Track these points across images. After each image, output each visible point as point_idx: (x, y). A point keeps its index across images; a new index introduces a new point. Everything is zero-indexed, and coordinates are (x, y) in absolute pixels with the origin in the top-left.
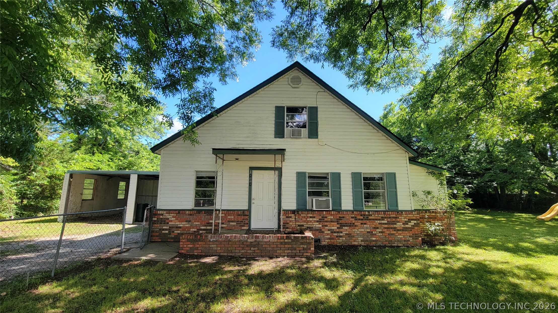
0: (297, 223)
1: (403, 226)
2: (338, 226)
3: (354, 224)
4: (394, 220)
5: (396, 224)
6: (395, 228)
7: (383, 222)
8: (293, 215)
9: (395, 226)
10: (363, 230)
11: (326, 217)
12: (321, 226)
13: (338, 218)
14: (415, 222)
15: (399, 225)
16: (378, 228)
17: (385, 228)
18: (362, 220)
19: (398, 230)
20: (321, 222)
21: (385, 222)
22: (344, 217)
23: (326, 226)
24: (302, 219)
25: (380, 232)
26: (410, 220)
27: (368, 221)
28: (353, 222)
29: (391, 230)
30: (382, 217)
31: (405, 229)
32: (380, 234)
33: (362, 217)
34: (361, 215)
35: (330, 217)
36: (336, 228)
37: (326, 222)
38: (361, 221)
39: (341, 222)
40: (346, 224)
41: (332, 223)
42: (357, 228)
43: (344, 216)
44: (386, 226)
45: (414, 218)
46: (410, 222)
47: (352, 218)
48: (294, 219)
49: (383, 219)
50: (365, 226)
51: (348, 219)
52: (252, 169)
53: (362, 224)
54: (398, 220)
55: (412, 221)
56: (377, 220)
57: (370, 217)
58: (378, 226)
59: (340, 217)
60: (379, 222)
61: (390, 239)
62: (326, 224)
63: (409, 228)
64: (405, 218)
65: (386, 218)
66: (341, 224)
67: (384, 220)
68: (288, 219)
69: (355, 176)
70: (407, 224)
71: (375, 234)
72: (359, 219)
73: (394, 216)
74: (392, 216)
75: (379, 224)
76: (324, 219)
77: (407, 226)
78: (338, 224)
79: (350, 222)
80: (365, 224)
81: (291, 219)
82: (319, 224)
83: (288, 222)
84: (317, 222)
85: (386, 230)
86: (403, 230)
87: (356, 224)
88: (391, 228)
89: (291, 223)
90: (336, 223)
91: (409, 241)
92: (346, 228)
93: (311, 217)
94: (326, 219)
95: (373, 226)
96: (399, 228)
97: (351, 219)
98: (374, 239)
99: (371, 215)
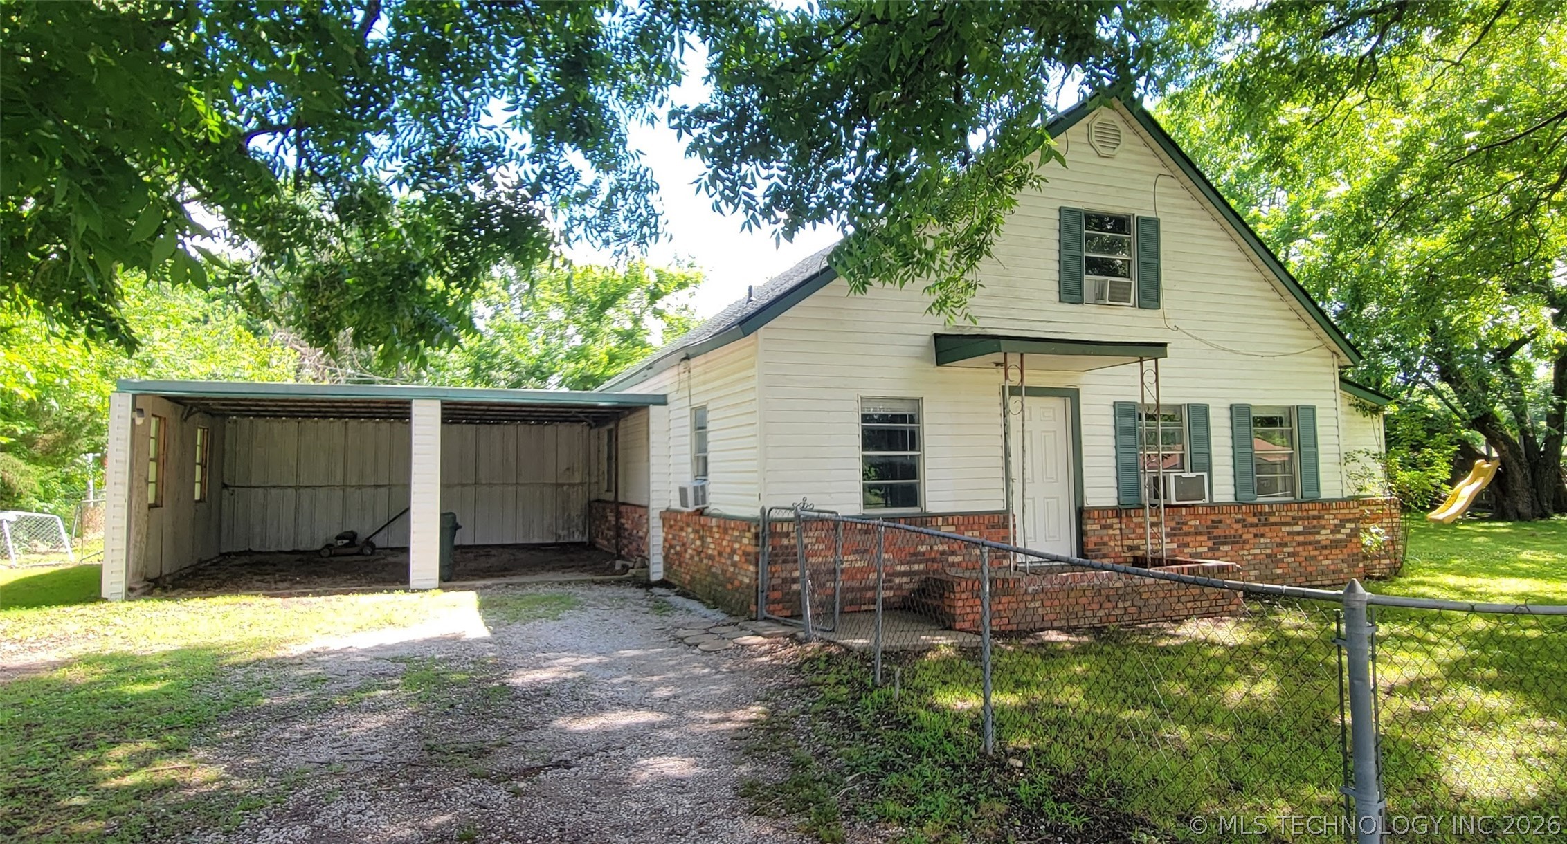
0: (1126, 543)
1: (1331, 537)
2: (1210, 544)
3: (1241, 536)
4: (1315, 522)
5: (1318, 533)
6: (1318, 542)
7: (1295, 529)
8: (1116, 520)
9: (1318, 537)
10: (1258, 551)
11: (1185, 523)
12: (1175, 546)
13: (1209, 523)
14: (1353, 526)
15: (1325, 535)
16: (1286, 545)
17: (1299, 544)
18: (1257, 525)
19: (1325, 547)
20: (1175, 535)
21: (1299, 528)
22: (1220, 521)
23: (1187, 545)
24: (1134, 532)
25: (1290, 555)
26: (1344, 521)
27: (1267, 529)
28: (1240, 532)
29: (1310, 548)
30: (1293, 518)
31: (1335, 545)
32: (1290, 559)
33: (1255, 520)
34: (1255, 515)
35: (1192, 523)
36: (1205, 549)
37: (1187, 534)
38: (1254, 530)
39: (1216, 533)
40: (1226, 537)
41: (1199, 538)
42: (1247, 547)
43: (1221, 517)
44: (1301, 538)
45: (1351, 516)
46: (1344, 527)
47: (1237, 521)
48: (1118, 532)
49: (1295, 521)
50: (1262, 540)
51: (1230, 525)
53: (1256, 536)
54: (1323, 522)
55: (1348, 525)
56: (1284, 524)
57: (1273, 519)
58: (1287, 539)
59: (1213, 521)
60: (1287, 529)
61: (1309, 569)
62: (1187, 539)
63: (1341, 541)
64: (1335, 517)
65: (1302, 518)
66: (1215, 538)
67: (1297, 524)
68: (1104, 532)
69: (1238, 412)
70: (1339, 532)
71: (1282, 560)
72: (1252, 525)
73: (1315, 513)
74: (1311, 513)
75: (1289, 533)
76: (1180, 529)
77: (1339, 536)
78: (1209, 539)
79: (1233, 532)
80: (1263, 536)
81: (1111, 532)
82: (1172, 542)
83: (1106, 539)
84: (1167, 535)
85: (1301, 549)
86: (1331, 548)
87: (1245, 537)
88: (1310, 543)
89: (1112, 543)
90: (1205, 538)
91: (1342, 571)
92: (1226, 548)
93: (1153, 524)
94: (1185, 528)
95: (1278, 540)
96: (1324, 543)
97: (1236, 526)
98: (1279, 571)
99: (1272, 514)
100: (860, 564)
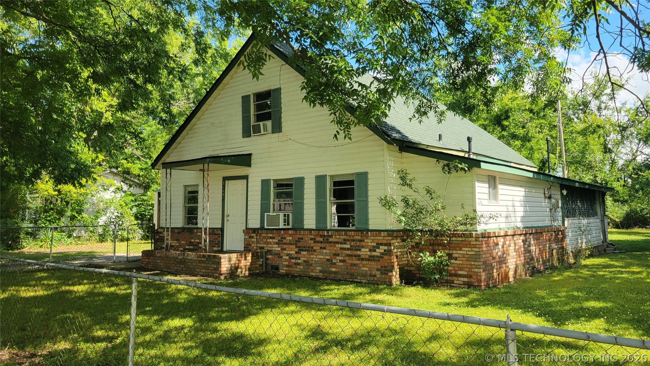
0: (258, 245)
1: (369, 253)
2: (297, 250)
3: (312, 247)
4: (358, 243)
5: (360, 250)
6: (359, 256)
7: (344, 246)
8: (254, 235)
9: (359, 253)
10: (322, 257)
11: (285, 238)
12: (279, 249)
13: (297, 239)
14: (386, 248)
15: (365, 252)
16: (338, 255)
17: (348, 255)
18: (321, 242)
19: (363, 259)
20: (280, 244)
21: (348, 246)
22: (302, 239)
23: (285, 249)
24: (262, 241)
25: (341, 261)
26: (379, 245)
27: (327, 245)
28: (312, 245)
29: (354, 258)
30: (344, 240)
31: (371, 258)
32: (340, 264)
33: (321, 239)
34: (321, 236)
35: (288, 238)
36: (294, 252)
37: (285, 244)
38: (319, 245)
39: (299, 244)
40: (304, 247)
41: (291, 246)
42: (316, 253)
43: (301, 236)
44: (349, 252)
45: (384, 242)
46: (379, 248)
47: (311, 239)
48: (255, 240)
49: (345, 242)
50: (324, 251)
51: (308, 241)
52: (225, 179)
53: (321, 248)
54: (364, 244)
55: (381, 247)
56: (338, 243)
57: (330, 240)
58: (339, 252)
59: (299, 238)
60: (340, 246)
61: (353, 271)
62: (285, 246)
63: (377, 257)
64: (373, 241)
65: (348, 240)
66: (299, 247)
67: (345, 244)
68: (250, 239)
69: (320, 180)
70: (375, 251)
71: (335, 264)
72: (318, 242)
73: (359, 238)
74: (356, 238)
75: (341, 249)
76: (283, 241)
77: (374, 253)
78: (296, 247)
79: (308, 245)
80: (325, 248)
81: (253, 240)
82: (279, 247)
83: (251, 243)
84: (277, 243)
85: (347, 258)
86: (369, 260)
87: (315, 248)
88: (355, 256)
89: (253, 245)
90: (294, 247)
91: (375, 276)
92: (304, 253)
93: (271, 238)
94: (284, 241)
95: (334, 252)
96: (363, 257)
97: (310, 242)
98: (334, 270)
99: (331, 236)
100: (177, 244)
